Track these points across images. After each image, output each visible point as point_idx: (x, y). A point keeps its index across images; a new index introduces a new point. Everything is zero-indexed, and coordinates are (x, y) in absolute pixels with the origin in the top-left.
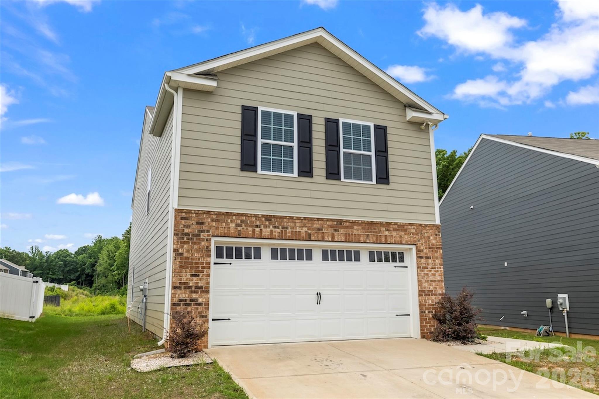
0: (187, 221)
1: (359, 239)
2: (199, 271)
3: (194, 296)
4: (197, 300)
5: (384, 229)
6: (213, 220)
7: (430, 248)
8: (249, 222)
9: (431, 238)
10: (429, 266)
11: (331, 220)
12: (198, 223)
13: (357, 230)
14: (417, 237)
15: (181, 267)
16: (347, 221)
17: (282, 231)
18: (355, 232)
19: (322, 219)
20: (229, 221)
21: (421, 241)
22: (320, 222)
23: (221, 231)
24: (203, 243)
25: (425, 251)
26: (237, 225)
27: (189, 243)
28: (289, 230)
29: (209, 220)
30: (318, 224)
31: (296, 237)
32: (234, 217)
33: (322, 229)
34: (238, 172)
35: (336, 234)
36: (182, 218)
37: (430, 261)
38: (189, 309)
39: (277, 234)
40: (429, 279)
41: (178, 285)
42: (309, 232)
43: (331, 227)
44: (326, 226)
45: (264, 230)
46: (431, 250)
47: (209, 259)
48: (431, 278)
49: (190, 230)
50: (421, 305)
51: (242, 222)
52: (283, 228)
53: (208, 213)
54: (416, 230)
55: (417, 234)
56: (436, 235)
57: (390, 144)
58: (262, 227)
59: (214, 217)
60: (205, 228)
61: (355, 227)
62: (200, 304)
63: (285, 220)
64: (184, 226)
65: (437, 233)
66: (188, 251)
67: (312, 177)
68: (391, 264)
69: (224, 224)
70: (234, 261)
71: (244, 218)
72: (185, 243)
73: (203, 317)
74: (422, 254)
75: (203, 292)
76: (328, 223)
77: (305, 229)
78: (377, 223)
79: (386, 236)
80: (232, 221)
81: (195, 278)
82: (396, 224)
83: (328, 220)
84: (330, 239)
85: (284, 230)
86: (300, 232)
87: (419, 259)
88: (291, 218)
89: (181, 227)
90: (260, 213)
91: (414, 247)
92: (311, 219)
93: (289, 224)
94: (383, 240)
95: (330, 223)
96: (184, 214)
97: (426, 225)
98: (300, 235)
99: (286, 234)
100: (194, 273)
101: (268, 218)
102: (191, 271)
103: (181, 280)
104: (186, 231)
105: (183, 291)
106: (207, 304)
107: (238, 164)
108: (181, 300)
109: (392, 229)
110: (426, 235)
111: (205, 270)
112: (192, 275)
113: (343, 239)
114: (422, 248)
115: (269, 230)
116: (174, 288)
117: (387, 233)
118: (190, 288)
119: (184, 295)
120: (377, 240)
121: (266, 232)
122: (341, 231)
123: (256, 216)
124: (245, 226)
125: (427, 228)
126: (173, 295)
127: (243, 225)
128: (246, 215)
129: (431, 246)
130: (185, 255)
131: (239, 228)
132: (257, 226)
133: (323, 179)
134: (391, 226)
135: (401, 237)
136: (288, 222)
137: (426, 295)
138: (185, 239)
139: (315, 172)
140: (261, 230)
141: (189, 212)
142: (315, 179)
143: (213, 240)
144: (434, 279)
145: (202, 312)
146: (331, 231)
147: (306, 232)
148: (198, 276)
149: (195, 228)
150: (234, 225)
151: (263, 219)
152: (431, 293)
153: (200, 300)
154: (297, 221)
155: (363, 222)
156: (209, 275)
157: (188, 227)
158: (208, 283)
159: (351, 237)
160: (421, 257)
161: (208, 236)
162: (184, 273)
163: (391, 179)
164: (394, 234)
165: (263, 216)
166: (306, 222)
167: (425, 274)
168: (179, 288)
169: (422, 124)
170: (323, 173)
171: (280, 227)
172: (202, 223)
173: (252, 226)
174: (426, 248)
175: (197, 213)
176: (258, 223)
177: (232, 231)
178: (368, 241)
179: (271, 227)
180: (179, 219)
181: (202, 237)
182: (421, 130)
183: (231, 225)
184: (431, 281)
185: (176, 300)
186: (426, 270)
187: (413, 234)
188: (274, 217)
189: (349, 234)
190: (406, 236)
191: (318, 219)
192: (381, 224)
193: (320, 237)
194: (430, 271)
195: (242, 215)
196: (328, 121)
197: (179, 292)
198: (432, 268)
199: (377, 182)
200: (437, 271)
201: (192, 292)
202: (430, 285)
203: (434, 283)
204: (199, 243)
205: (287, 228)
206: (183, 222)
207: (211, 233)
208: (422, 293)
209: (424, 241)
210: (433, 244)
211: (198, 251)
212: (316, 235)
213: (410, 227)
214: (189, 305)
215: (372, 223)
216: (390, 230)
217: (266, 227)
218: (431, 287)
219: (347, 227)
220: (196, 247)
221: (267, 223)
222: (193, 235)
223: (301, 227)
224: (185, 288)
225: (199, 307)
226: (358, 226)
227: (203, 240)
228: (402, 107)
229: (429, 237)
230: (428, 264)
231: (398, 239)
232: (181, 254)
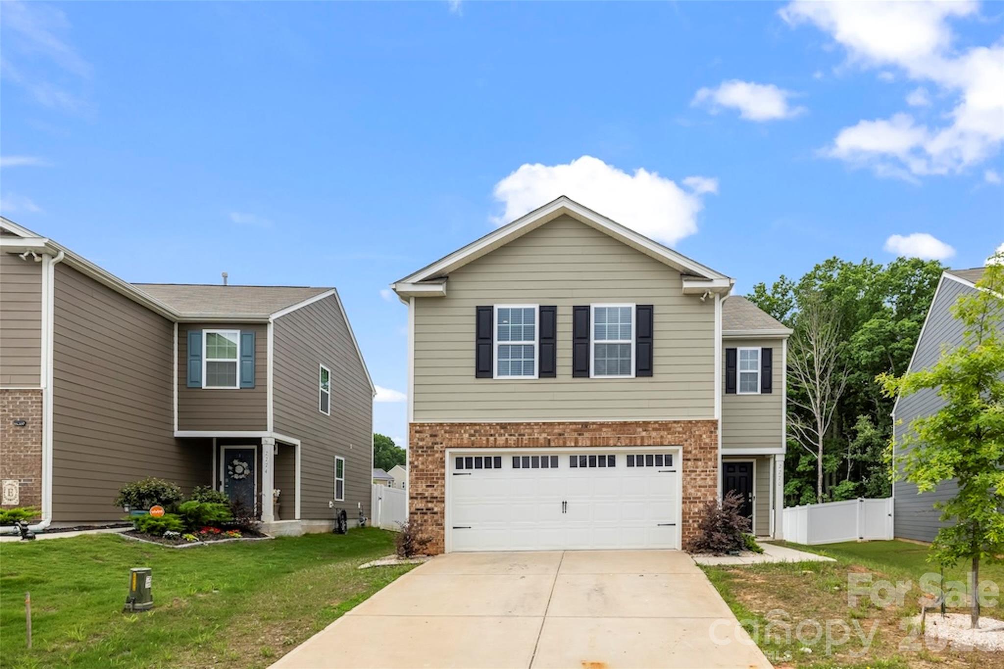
0: (421, 434)
1: (608, 442)
2: (434, 482)
3: (430, 505)
4: (433, 509)
5: (641, 430)
6: (446, 432)
7: (701, 448)
8: (482, 431)
9: (704, 436)
10: (698, 470)
11: (575, 423)
12: (431, 436)
13: (605, 433)
14: (684, 436)
15: (417, 478)
16: (594, 423)
17: (518, 439)
18: (604, 435)
19: (563, 423)
20: (462, 431)
21: (689, 440)
22: (561, 427)
23: (454, 442)
24: (437, 455)
25: (694, 452)
26: (471, 435)
27: (423, 455)
28: (526, 437)
29: (443, 432)
30: (559, 429)
31: (535, 443)
32: (467, 428)
33: (564, 435)
34: (473, 379)
35: (580, 438)
36: (416, 432)
37: (700, 463)
38: (426, 517)
39: (512, 442)
40: (696, 484)
41: (414, 495)
42: (549, 437)
43: (575, 431)
44: (568, 430)
45: (498, 438)
46: (702, 451)
47: (443, 470)
48: (699, 482)
49: (424, 443)
50: (684, 513)
51: (476, 431)
52: (520, 435)
53: (441, 424)
54: (683, 429)
55: (685, 433)
56: (711, 432)
57: (656, 327)
58: (497, 435)
59: (448, 428)
60: (438, 440)
61: (604, 430)
62: (436, 513)
63: (522, 427)
64: (419, 439)
65: (713, 430)
66: (423, 464)
67: (555, 377)
68: (655, 469)
69: (457, 435)
70: (474, 471)
71: (478, 428)
72: (420, 456)
73: (439, 525)
74: (689, 456)
75: (438, 502)
76: (571, 426)
77: (545, 435)
78: (631, 423)
79: (642, 438)
80: (465, 432)
81: (430, 489)
82: (656, 422)
83: (571, 423)
84: (573, 444)
85: (520, 438)
86: (538, 438)
87: (685, 462)
88: (529, 424)
89: (415, 440)
90: (495, 421)
91: (680, 449)
92: (551, 424)
93: (527, 430)
94: (639, 442)
95: (574, 427)
96: (418, 428)
97: (697, 422)
98: (538, 442)
99: (522, 441)
100: (429, 484)
101: (503, 426)
102: (426, 482)
103: (417, 490)
104: (421, 444)
105: (419, 500)
106: (443, 513)
107: (473, 371)
108: (418, 509)
109: (651, 429)
110: (697, 433)
111: (440, 481)
112: (427, 486)
113: (588, 443)
114: (690, 449)
115: (504, 438)
116: (411, 498)
117: (644, 434)
118: (426, 498)
119: (421, 505)
120: (631, 442)
121: (501, 440)
122: (587, 435)
123: (490, 425)
124: (479, 436)
125: (699, 425)
126: (411, 505)
127: (477, 435)
128: (479, 424)
129: (703, 446)
130: (421, 467)
131: (473, 438)
132: (491, 435)
133: (570, 378)
134: (650, 425)
135: (662, 437)
136: (525, 429)
137: (692, 502)
138: (420, 452)
139: (559, 371)
140: (495, 439)
141: (422, 425)
142: (559, 379)
143: (448, 451)
144: (703, 484)
145: (438, 520)
146: (575, 435)
147: (545, 438)
148: (433, 486)
149: (429, 441)
150: (467, 435)
151: (498, 427)
152: (698, 501)
153: (436, 509)
154: (535, 427)
155: (613, 424)
156: (443, 486)
157: (422, 440)
158: (443, 493)
159: (598, 440)
160: (689, 460)
161: (442, 447)
162: (419, 484)
163: (656, 369)
164: (654, 434)
165: (497, 424)
166: (545, 427)
167: (691, 479)
168: (416, 498)
169: (702, 295)
170: (570, 370)
171: (516, 435)
172: (435, 436)
173: (485, 435)
174: (695, 449)
175: (431, 426)
176: (492, 432)
177: (465, 441)
178: (619, 444)
179: (506, 435)
180: (413, 432)
181: (435, 449)
182: (702, 303)
183: (464, 435)
184: (700, 487)
185: (413, 510)
186: (693, 475)
187: (679, 433)
188: (509, 424)
189: (596, 438)
190: (669, 436)
191: (559, 424)
192: (637, 424)
193: (561, 442)
194: (699, 475)
195: (475, 424)
196: (576, 309)
197: (416, 501)
198: (702, 471)
199: (637, 375)
200: (709, 475)
201: (427, 502)
202: (698, 491)
203: (703, 489)
204: (433, 455)
205: (524, 435)
206: (417, 435)
207: (444, 445)
208: (686, 499)
209: (693, 440)
210: (705, 444)
211: (432, 462)
212: (556, 441)
213: (675, 425)
214: (426, 513)
215: (625, 424)
216: (648, 430)
217: (501, 435)
218: (699, 494)
219: (594, 430)
220: (430, 459)
221: (502, 431)
222: (427, 448)
223: (540, 433)
224: (421, 498)
225: (435, 516)
226: (607, 428)
227: (437, 452)
228: (678, 277)
229: (701, 436)
230: (697, 467)
231: (659, 440)
232: (417, 467)
